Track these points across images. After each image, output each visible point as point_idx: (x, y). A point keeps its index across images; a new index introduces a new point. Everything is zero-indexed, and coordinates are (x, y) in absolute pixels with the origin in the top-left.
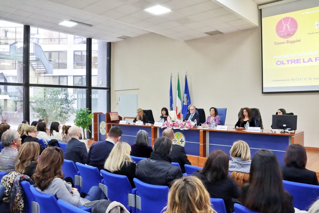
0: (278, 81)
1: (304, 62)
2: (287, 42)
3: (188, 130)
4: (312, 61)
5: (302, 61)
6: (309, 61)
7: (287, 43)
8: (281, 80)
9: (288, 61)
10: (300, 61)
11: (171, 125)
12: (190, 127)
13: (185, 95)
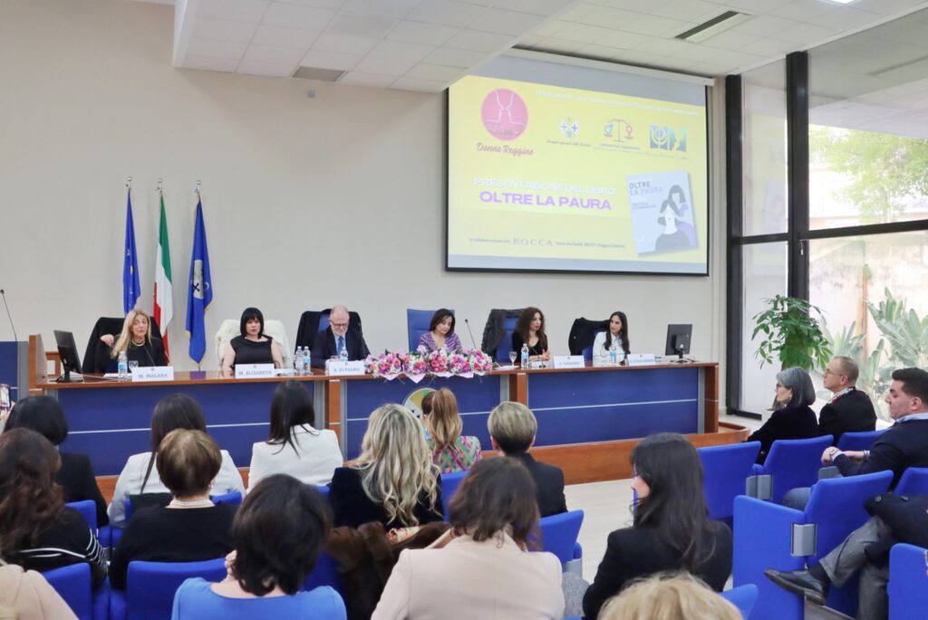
0: (483, 240)
1: (538, 203)
2: (507, 149)
4: (553, 203)
5: (534, 200)
6: (547, 203)
7: (506, 151)
8: (491, 241)
9: (507, 195)
10: (531, 199)
11: (417, 367)
13: (198, 263)
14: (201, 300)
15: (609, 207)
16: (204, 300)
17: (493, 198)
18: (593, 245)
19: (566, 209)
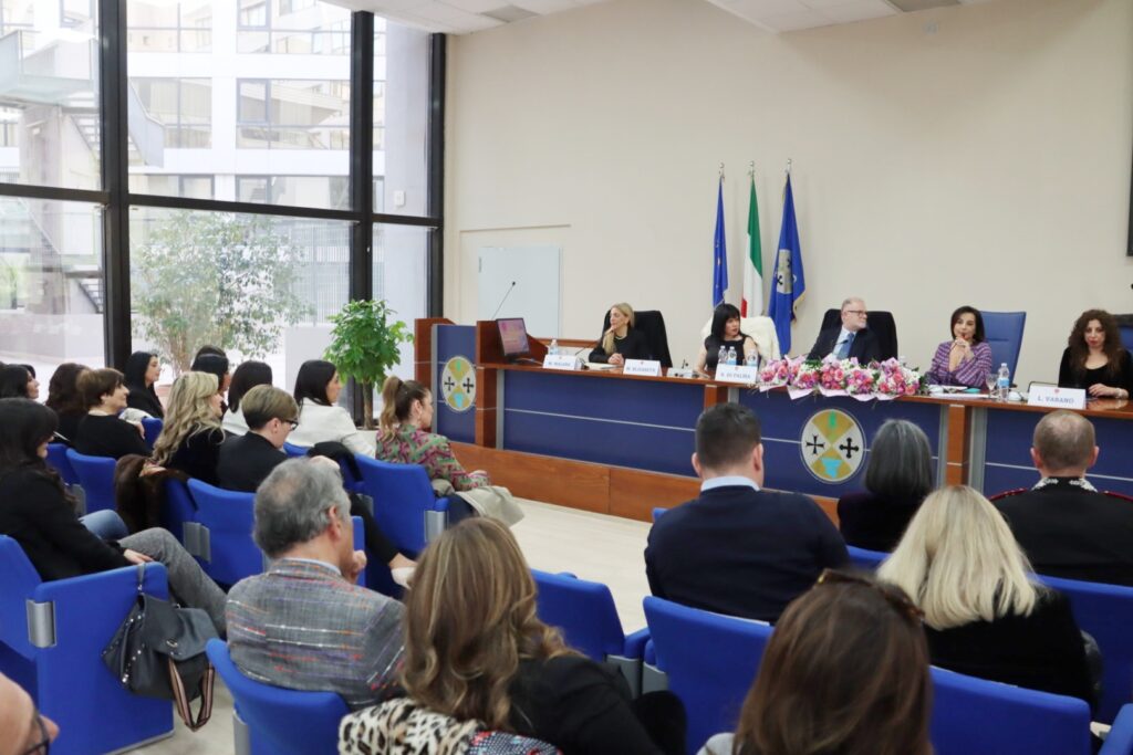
3: (895, 401)
12: (900, 389)
13: (784, 254)
14: (785, 295)
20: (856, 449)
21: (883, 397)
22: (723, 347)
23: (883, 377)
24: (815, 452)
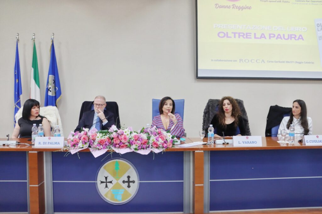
0: (220, 60)
1: (255, 38)
2: (234, 6)
4: (265, 37)
5: (253, 36)
6: (261, 37)
7: (233, 8)
8: (225, 61)
9: (235, 33)
10: (250, 36)
12: (165, 145)
13: (51, 77)
14: (52, 96)
15: (302, 39)
16: (55, 96)
17: (226, 35)
18: (291, 62)
19: (273, 40)
20: (134, 182)
21: (157, 151)
22: (35, 125)
23: (153, 138)
24: (106, 186)
